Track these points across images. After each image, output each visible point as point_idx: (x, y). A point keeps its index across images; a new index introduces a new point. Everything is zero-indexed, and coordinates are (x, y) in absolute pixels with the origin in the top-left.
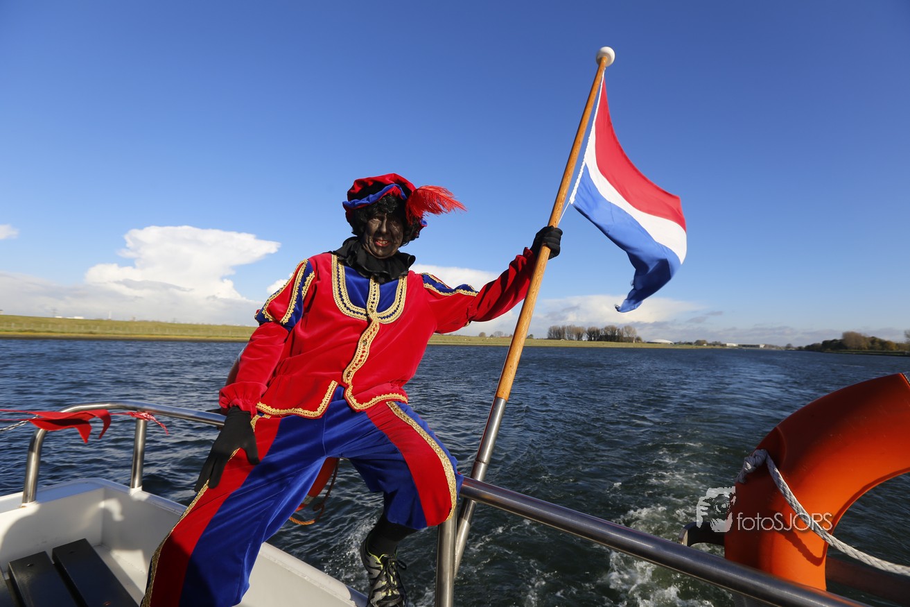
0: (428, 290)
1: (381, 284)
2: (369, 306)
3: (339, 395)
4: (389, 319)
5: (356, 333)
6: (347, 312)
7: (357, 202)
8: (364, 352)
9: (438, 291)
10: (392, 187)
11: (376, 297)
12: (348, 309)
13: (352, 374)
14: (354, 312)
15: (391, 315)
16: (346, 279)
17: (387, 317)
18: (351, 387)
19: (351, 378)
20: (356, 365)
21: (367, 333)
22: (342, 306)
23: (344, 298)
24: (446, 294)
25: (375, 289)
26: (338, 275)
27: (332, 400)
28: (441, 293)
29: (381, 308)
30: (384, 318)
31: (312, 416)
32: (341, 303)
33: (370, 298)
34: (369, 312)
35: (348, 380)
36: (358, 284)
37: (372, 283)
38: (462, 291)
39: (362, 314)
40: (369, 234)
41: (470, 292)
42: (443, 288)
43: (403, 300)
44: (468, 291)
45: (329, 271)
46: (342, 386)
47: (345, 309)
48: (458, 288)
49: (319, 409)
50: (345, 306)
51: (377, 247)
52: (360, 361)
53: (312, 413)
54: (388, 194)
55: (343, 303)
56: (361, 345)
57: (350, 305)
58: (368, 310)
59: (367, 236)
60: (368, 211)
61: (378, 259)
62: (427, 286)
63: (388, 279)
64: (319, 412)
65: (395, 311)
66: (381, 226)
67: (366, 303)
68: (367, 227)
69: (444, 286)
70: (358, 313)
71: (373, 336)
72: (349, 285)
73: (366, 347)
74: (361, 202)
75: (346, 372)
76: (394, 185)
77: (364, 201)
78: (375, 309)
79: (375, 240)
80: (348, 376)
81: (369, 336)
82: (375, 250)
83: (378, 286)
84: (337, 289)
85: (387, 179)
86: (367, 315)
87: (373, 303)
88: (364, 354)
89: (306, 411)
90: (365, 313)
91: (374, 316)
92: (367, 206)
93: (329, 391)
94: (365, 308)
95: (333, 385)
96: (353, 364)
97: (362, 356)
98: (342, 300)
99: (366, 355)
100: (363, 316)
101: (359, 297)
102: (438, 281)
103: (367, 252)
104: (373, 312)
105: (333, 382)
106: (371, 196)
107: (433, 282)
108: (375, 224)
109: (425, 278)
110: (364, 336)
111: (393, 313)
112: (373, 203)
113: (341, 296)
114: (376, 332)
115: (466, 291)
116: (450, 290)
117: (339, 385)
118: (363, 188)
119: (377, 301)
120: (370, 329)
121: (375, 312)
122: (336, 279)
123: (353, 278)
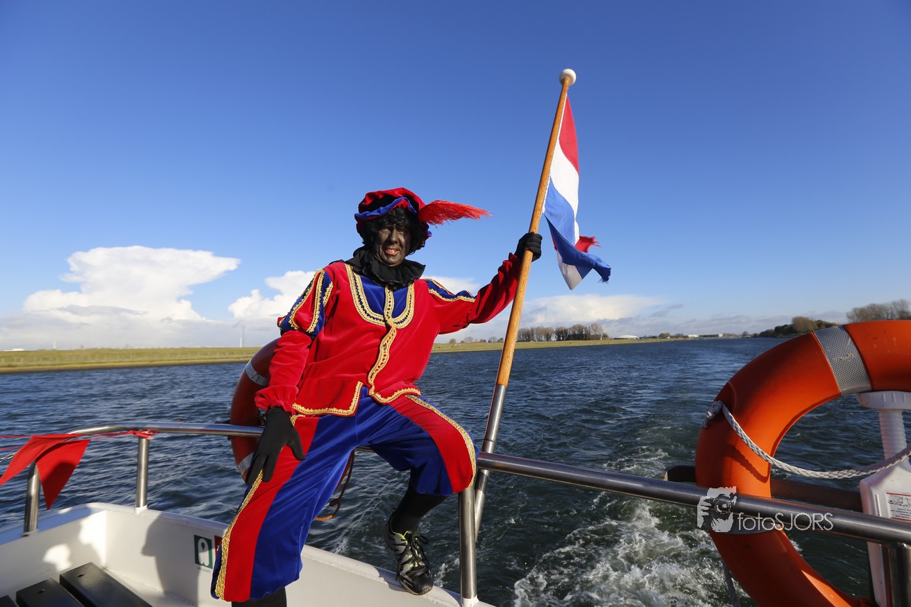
0: (433, 295)
1: (394, 291)
2: (385, 313)
3: (364, 393)
4: (403, 324)
5: (376, 338)
6: (368, 319)
7: (368, 214)
8: (385, 355)
9: (441, 297)
10: (401, 200)
11: (391, 303)
12: (368, 315)
13: (374, 376)
14: (374, 318)
15: (404, 320)
16: (364, 287)
17: (401, 322)
18: (373, 387)
19: (373, 378)
20: (379, 367)
21: (387, 338)
22: (363, 312)
23: (364, 304)
24: (448, 300)
25: (390, 296)
26: (356, 284)
27: (360, 398)
28: (444, 299)
29: (395, 315)
30: (399, 323)
31: (346, 414)
32: (361, 309)
33: (387, 306)
34: (387, 319)
35: (371, 381)
36: (375, 291)
37: (387, 290)
38: (462, 298)
39: (380, 320)
40: (380, 244)
41: (469, 298)
42: (445, 294)
43: (412, 305)
44: (467, 297)
45: (347, 280)
46: (367, 386)
47: (366, 316)
48: (459, 294)
49: (351, 408)
50: (366, 313)
51: (388, 255)
52: (382, 363)
53: (345, 411)
54: (397, 207)
55: (364, 310)
56: (382, 349)
57: (369, 311)
58: (386, 316)
59: (377, 246)
60: (379, 223)
61: (390, 268)
62: (432, 291)
63: (399, 286)
64: (351, 411)
65: (407, 316)
66: (390, 236)
67: (383, 309)
68: (377, 237)
69: (445, 291)
70: (377, 319)
71: (391, 341)
72: (367, 292)
73: (386, 351)
74: (372, 213)
75: (370, 375)
76: (403, 198)
77: (375, 213)
78: (390, 315)
79: (385, 249)
80: (371, 377)
81: (388, 340)
82: (386, 258)
83: (391, 293)
84: (356, 297)
85: (396, 193)
86: (385, 321)
87: (389, 309)
88: (386, 357)
89: (340, 411)
90: (382, 319)
91: (391, 321)
92: (378, 218)
93: (357, 390)
94: (383, 314)
95: (359, 385)
96: (376, 367)
97: (384, 359)
98: (363, 307)
99: (388, 357)
100: (381, 322)
101: (377, 305)
102: (440, 287)
103: (379, 262)
104: (389, 318)
105: (359, 383)
106: (381, 208)
107: (437, 288)
108: (385, 234)
109: (431, 284)
110: (384, 341)
111: (406, 318)
112: (384, 215)
113: (361, 303)
114: (394, 337)
115: (465, 298)
116: (452, 296)
117: (364, 386)
118: (374, 201)
119: (392, 307)
120: (389, 334)
121: (391, 318)
122: (354, 287)
123: (369, 286)
